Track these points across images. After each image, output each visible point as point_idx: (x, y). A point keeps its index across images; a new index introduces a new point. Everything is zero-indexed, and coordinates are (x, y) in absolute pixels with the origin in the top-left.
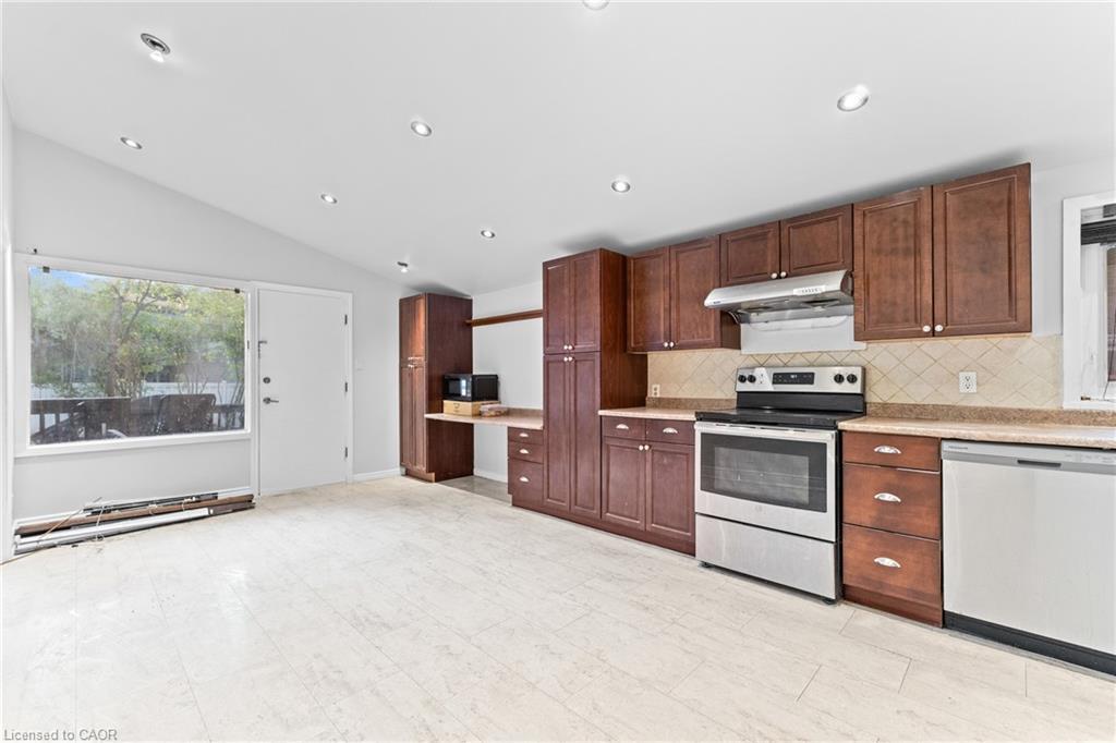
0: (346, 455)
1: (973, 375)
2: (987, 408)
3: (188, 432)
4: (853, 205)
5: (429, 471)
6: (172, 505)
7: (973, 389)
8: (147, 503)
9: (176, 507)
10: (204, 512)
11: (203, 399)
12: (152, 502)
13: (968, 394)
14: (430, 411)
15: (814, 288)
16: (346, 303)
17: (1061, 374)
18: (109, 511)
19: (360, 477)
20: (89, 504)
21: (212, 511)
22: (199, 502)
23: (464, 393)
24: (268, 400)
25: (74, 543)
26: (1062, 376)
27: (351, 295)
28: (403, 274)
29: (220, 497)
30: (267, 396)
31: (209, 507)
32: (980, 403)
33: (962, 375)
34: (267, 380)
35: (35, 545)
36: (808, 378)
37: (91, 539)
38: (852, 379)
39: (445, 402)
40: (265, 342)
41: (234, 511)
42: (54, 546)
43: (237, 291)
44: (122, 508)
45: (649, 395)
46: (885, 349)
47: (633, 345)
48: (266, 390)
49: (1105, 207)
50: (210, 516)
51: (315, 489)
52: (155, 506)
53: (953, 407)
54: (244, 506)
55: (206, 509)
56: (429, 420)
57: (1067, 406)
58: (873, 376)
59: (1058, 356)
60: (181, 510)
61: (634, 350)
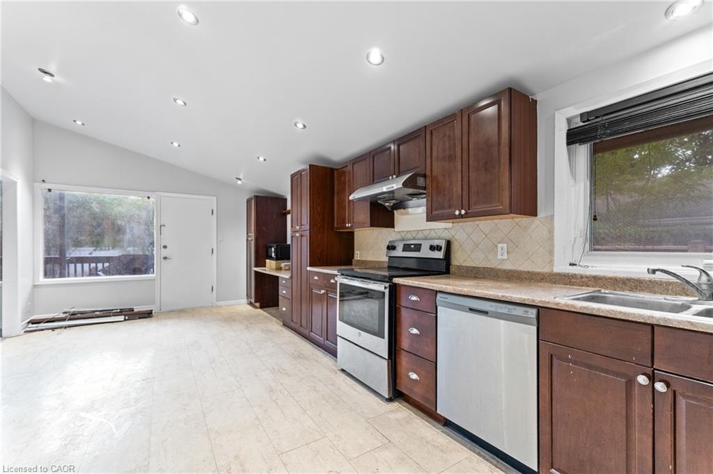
0: (212, 290)
1: (505, 245)
2: (511, 271)
3: (123, 274)
4: (425, 127)
5: (256, 302)
6: (107, 313)
7: (505, 257)
8: (94, 311)
9: (108, 314)
10: (122, 318)
11: (131, 257)
12: (97, 311)
13: (503, 260)
14: (256, 266)
15: (391, 186)
16: (212, 202)
17: (552, 246)
18: (75, 314)
19: (219, 303)
20: (65, 310)
21: (127, 318)
22: (121, 312)
23: (273, 255)
24: (165, 258)
25: (53, 329)
26: (553, 247)
27: (215, 198)
28: (239, 185)
29: (135, 310)
30: (165, 256)
31: (125, 315)
32: (508, 266)
33: (500, 245)
34: (165, 247)
35: (35, 329)
36: (418, 248)
37: (61, 328)
38: (439, 248)
39: (267, 261)
40: (164, 226)
41: (140, 318)
42: (43, 330)
43: (149, 198)
44: (82, 313)
45: (355, 258)
46: (461, 227)
47: (336, 226)
48: (165, 253)
49: (581, 114)
50: (125, 320)
51: (193, 309)
52: (98, 313)
53: (493, 269)
54: (147, 316)
55: (123, 317)
56: (256, 272)
57: (557, 269)
58: (455, 247)
59: (551, 231)
60: (110, 316)
61: (337, 228)
